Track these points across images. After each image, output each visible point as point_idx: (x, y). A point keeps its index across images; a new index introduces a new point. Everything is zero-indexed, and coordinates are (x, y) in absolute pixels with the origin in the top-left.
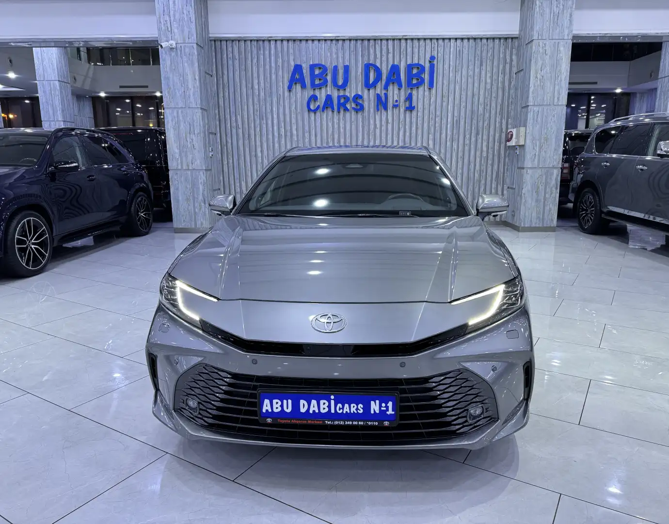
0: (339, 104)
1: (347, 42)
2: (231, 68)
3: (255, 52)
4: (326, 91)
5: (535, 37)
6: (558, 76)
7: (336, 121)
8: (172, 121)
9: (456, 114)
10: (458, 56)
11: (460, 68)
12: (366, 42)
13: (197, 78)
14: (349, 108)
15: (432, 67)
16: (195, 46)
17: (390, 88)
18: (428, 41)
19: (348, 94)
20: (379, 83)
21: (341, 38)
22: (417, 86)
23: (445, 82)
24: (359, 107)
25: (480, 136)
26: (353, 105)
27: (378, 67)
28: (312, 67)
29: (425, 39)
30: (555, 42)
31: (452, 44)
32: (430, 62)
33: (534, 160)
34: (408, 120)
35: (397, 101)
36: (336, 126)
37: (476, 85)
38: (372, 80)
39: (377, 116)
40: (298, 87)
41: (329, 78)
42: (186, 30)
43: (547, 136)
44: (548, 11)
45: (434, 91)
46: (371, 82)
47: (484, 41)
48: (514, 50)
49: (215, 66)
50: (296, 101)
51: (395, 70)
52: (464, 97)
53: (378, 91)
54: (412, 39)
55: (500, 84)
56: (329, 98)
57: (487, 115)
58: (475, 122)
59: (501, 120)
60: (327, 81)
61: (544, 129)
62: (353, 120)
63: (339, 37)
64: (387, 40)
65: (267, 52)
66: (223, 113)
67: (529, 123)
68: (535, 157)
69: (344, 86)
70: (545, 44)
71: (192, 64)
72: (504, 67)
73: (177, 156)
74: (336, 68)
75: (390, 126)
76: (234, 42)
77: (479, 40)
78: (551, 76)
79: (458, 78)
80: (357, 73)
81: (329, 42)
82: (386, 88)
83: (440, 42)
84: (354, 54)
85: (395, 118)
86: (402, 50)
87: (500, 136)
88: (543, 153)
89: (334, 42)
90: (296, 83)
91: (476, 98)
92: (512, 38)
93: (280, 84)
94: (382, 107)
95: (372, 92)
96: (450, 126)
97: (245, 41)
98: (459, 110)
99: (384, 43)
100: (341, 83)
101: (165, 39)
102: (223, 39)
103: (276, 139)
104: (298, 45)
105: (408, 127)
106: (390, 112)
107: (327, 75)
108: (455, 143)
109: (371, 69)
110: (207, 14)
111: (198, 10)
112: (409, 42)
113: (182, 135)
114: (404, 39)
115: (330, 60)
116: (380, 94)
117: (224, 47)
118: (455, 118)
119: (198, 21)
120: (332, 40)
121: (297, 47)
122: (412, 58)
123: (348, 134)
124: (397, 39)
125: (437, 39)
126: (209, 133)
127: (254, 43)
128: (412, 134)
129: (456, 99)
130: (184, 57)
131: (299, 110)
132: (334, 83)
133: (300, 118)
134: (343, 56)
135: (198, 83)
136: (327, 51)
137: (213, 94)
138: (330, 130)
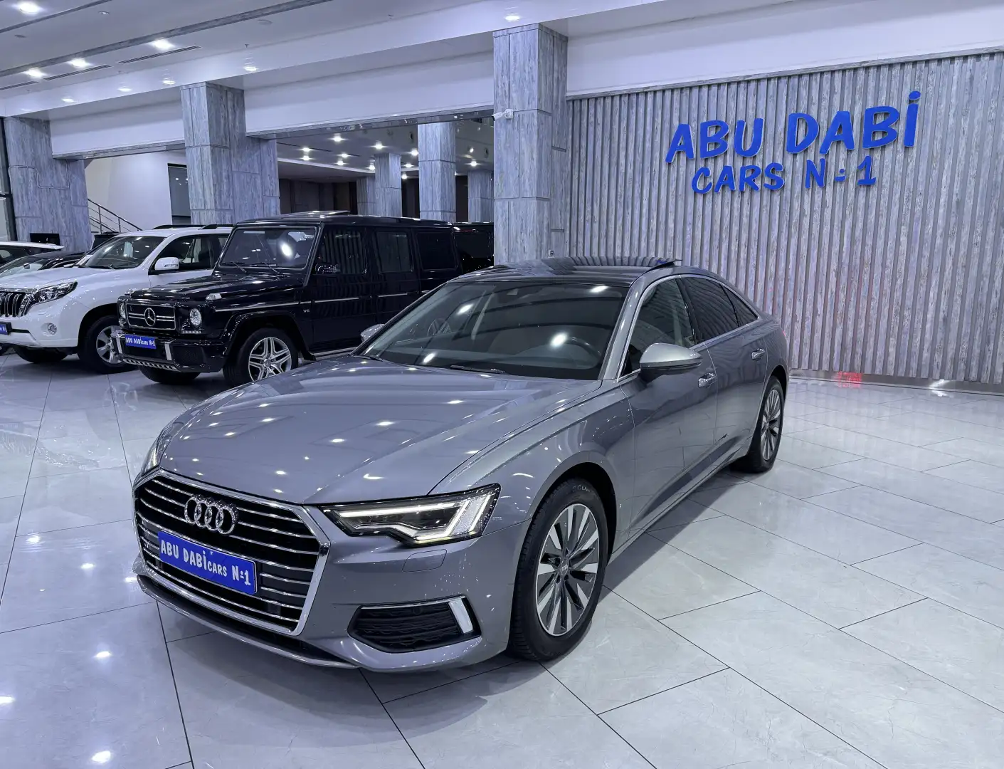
0: (743, 180)
1: (764, 83)
2: (591, 137)
3: (625, 111)
4: (725, 161)
7: (736, 205)
8: (502, 215)
9: (956, 190)
10: (967, 88)
11: (972, 106)
12: (796, 80)
13: (535, 156)
14: (758, 183)
15: (913, 110)
16: (535, 113)
17: (832, 150)
19: (760, 167)
20: (813, 143)
21: (754, 78)
22: (883, 145)
23: (939, 135)
24: (775, 184)
26: (767, 181)
27: (813, 119)
28: (704, 128)
29: (904, 63)
31: (957, 68)
32: (910, 101)
34: (862, 201)
35: (842, 171)
36: (736, 213)
38: (801, 139)
39: (806, 196)
40: (683, 157)
41: (730, 141)
42: (527, 92)
45: (914, 152)
46: (799, 142)
49: (570, 137)
50: (677, 180)
51: (843, 120)
52: (975, 159)
53: (811, 157)
54: (879, 67)
56: (727, 170)
60: (725, 145)
62: (765, 202)
63: (749, 76)
64: (832, 72)
65: (641, 110)
66: (576, 202)
69: (752, 153)
71: (531, 137)
74: (740, 125)
75: (828, 212)
76: (599, 99)
79: (965, 126)
80: (777, 129)
83: (933, 65)
84: (774, 103)
85: (838, 199)
86: (856, 87)
89: (742, 85)
90: (679, 153)
93: (657, 154)
94: (816, 183)
95: (799, 158)
96: (944, 211)
97: (613, 97)
98: (964, 183)
99: (827, 78)
100: (748, 148)
101: (500, 107)
102: (584, 97)
103: (644, 236)
104: (686, 94)
105: (860, 213)
106: (829, 189)
107: (727, 136)
108: (953, 239)
109: (801, 122)
110: (565, 65)
111: (546, 63)
112: (872, 71)
113: (513, 233)
114: (863, 67)
115: (734, 113)
116: (812, 160)
117: (585, 108)
118: (954, 197)
119: (543, 78)
120: (739, 83)
121: (685, 99)
122: (876, 99)
123: (755, 226)
124: (850, 69)
125: (927, 62)
126: (550, 230)
127: (625, 99)
128: (868, 226)
129: (960, 162)
130: (522, 130)
131: (680, 193)
132: (738, 148)
133: (681, 203)
134: (755, 105)
135: (535, 164)
136: (730, 100)
137: (565, 175)
138: (726, 221)
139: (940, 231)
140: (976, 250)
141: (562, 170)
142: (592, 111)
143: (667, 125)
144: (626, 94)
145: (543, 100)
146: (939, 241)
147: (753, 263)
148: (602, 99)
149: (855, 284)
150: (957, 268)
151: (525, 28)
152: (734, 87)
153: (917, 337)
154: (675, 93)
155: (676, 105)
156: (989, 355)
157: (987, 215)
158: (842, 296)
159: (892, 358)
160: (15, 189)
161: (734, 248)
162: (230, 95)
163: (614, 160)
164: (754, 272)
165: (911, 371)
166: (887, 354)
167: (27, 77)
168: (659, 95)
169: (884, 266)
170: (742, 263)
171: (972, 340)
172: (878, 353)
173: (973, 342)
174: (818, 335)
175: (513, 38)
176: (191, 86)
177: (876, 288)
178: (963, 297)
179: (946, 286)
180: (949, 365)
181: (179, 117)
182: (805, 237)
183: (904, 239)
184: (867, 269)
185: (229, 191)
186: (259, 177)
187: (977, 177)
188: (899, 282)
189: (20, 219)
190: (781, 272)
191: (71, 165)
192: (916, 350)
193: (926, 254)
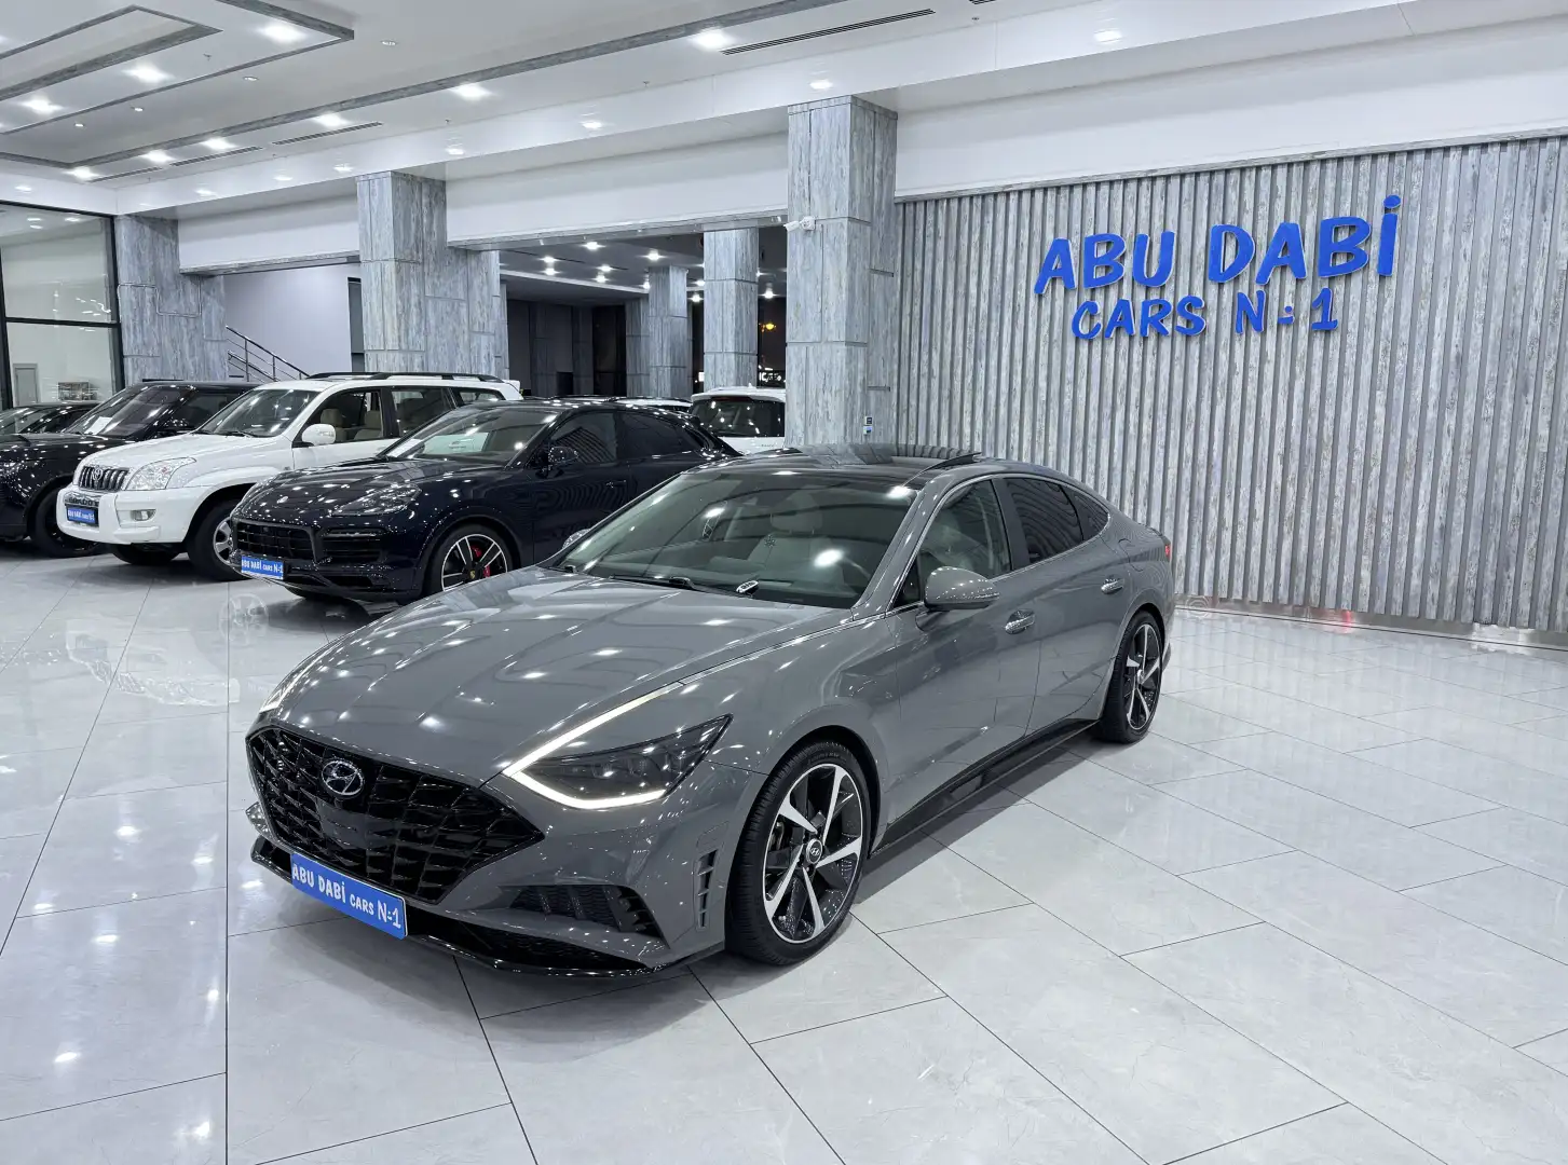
0: (1145, 321)
1: (1175, 181)
2: (929, 255)
3: (977, 219)
4: (1120, 293)
7: (1136, 357)
8: (797, 366)
9: (1456, 339)
10: (1469, 191)
11: (1475, 219)
12: (1222, 177)
13: (844, 284)
14: (1168, 326)
15: (1390, 222)
16: (845, 221)
17: (1275, 278)
18: (1383, 161)
19: (1171, 301)
20: (1247, 267)
21: (1161, 173)
22: (1347, 273)
23: (1427, 257)
24: (1192, 327)
26: (1181, 322)
27: (1245, 233)
28: (1089, 244)
29: (1375, 156)
31: (1453, 162)
32: (1386, 210)
34: (1318, 353)
35: (1288, 309)
36: (1136, 369)
38: (1229, 260)
39: (1237, 345)
40: (1060, 287)
41: (1128, 265)
42: (834, 195)
45: (1392, 284)
46: (1227, 267)
49: (900, 255)
50: (1051, 318)
51: (1289, 235)
52: (1482, 295)
53: (1244, 288)
54: (1340, 159)
56: (1122, 305)
60: (1121, 270)
62: (1177, 354)
63: (1152, 171)
64: (1274, 167)
65: (1001, 219)
66: (907, 347)
69: (1159, 281)
71: (839, 259)
73: (800, 433)
74: (1141, 242)
75: (1269, 370)
76: (941, 202)
77: (1537, 145)
79: (1468, 247)
80: (1194, 249)
83: (1419, 158)
84: (1189, 206)
85: (1283, 350)
86: (1310, 189)
89: (1145, 184)
90: (1054, 280)
93: (1022, 282)
94: (1251, 327)
95: (1228, 290)
96: (1439, 370)
97: (960, 199)
98: (1466, 329)
99: (1266, 175)
100: (1153, 273)
101: (797, 214)
102: (920, 198)
103: (1003, 398)
104: (1065, 196)
105: (1316, 371)
106: (1271, 335)
107: (1123, 256)
108: (1451, 414)
109: (1229, 237)
110: (893, 154)
111: (863, 151)
112: (1331, 166)
113: (812, 394)
114: (1318, 160)
115: (1133, 223)
116: (1246, 294)
117: (921, 215)
118: (1453, 351)
119: (858, 172)
120: (1139, 180)
121: (1063, 202)
122: (1337, 204)
123: (1163, 387)
124: (1299, 163)
125: (1410, 153)
126: (867, 388)
127: (978, 202)
128: (1329, 389)
129: (1460, 300)
130: (826, 246)
131: (1055, 337)
132: (1138, 277)
133: (1056, 353)
134: (1162, 212)
135: (844, 296)
136: (1127, 204)
137: (891, 310)
138: (1122, 377)
139: (1433, 399)
140: (1486, 428)
141: (887, 303)
142: (930, 218)
143: (1037, 240)
144: (978, 195)
145: (857, 202)
146: (1431, 414)
147: (1160, 440)
148: (945, 204)
149: (1310, 475)
150: (1459, 454)
151: (832, 102)
152: (1132, 186)
153: (1400, 557)
154: (1049, 193)
155: (1050, 210)
156: (1509, 584)
157: (1500, 379)
158: (1291, 491)
159: (1365, 586)
160: (126, 316)
161: (1133, 418)
162: (425, 190)
163: (961, 290)
164: (1162, 454)
165: (1394, 606)
166: (1357, 579)
167: (146, 162)
168: (1026, 197)
169: (1351, 449)
170: (1145, 440)
171: (1482, 563)
172: (1345, 578)
173: (1485, 565)
174: (1256, 549)
175: (816, 116)
176: (370, 178)
177: (1341, 480)
178: (1469, 496)
179: (1444, 479)
180: (1450, 598)
181: (353, 217)
182: (1236, 404)
183: (1380, 410)
184: (1327, 454)
185: (419, 324)
186: (464, 304)
187: (1486, 322)
188: (1375, 472)
189: (130, 359)
190: (1202, 456)
191: (205, 284)
192: (1400, 573)
193: (1413, 432)
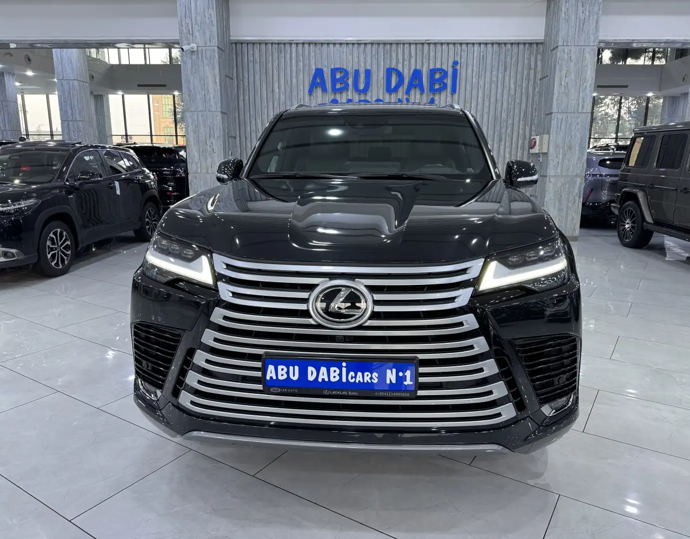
1: (369, 46)
2: (252, 71)
3: (276, 55)
4: (347, 95)
5: (560, 43)
6: (583, 84)
8: (192, 124)
10: (481, 61)
11: (483, 73)
13: (218, 80)
15: (455, 72)
16: (216, 48)
17: (412, 92)
18: (451, 46)
21: (363, 42)
23: (468, 88)
25: (503, 143)
28: (334, 71)
29: (448, 44)
30: (580, 49)
31: (476, 49)
32: (453, 67)
33: (557, 169)
37: (499, 91)
38: (393, 84)
40: (319, 91)
41: (350, 82)
42: (208, 34)
43: (571, 144)
44: (573, 17)
45: (456, 96)
46: (392, 87)
47: (509, 46)
48: (538, 56)
49: (235, 69)
51: (417, 74)
52: (487, 104)
53: (400, 96)
54: (435, 44)
55: (524, 90)
57: (510, 122)
58: (498, 128)
59: (525, 126)
60: (347, 85)
61: (568, 136)
63: (361, 40)
64: (410, 44)
65: (288, 56)
66: (243, 117)
67: (553, 131)
68: (558, 166)
69: (365, 91)
70: (570, 51)
71: (213, 68)
72: (529, 74)
73: (197, 159)
74: (357, 72)
76: (256, 44)
77: (503, 45)
78: (576, 83)
79: (481, 83)
80: (378, 78)
81: (351, 46)
82: (408, 92)
83: (464, 46)
84: (375, 58)
86: (424, 55)
87: (523, 144)
88: (566, 162)
89: (356, 46)
90: (317, 88)
91: (499, 103)
92: (537, 44)
93: (302, 87)
95: (393, 96)
97: (266, 44)
99: (407, 47)
100: (362, 88)
101: (185, 42)
102: (244, 41)
104: (319, 48)
107: (348, 79)
109: (393, 73)
110: (229, 17)
111: (219, 13)
112: (431, 46)
115: (351, 64)
117: (245, 49)
120: (353, 44)
121: (318, 51)
122: (435, 63)
124: (419, 43)
125: (461, 44)
126: (229, 137)
127: (276, 46)
130: (205, 60)
132: (355, 87)
134: (364, 60)
135: (218, 87)
136: (348, 54)
137: (233, 97)
142: (251, 52)
143: (307, 68)
144: (276, 43)
145: (220, 40)
148: (258, 45)
154: (311, 46)
